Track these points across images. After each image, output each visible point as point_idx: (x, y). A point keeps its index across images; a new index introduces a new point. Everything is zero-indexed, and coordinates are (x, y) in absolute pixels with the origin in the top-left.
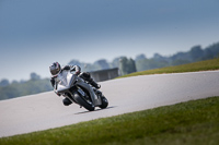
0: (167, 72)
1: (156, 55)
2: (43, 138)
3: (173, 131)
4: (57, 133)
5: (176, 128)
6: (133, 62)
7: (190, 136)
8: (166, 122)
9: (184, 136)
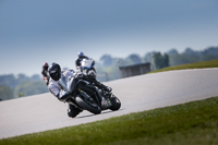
1: (188, 50)
2: (75, 134)
3: (204, 127)
4: (88, 129)
5: (206, 123)
8: (197, 117)
9: (215, 130)
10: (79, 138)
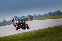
4: (11, 37)
5: (45, 35)
8: (42, 34)
9: (47, 37)
10: (8, 39)
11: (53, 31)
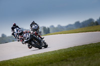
0: (64, 33)
1: (59, 26)
2: (7, 63)
3: (67, 61)
4: (14, 61)
5: (68, 59)
6: (49, 29)
7: (74, 63)
8: (64, 56)
9: (72, 63)
11: (82, 52)
